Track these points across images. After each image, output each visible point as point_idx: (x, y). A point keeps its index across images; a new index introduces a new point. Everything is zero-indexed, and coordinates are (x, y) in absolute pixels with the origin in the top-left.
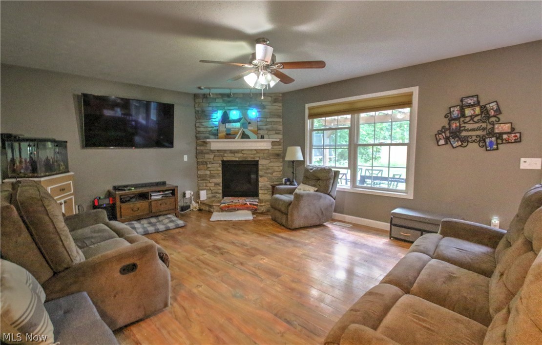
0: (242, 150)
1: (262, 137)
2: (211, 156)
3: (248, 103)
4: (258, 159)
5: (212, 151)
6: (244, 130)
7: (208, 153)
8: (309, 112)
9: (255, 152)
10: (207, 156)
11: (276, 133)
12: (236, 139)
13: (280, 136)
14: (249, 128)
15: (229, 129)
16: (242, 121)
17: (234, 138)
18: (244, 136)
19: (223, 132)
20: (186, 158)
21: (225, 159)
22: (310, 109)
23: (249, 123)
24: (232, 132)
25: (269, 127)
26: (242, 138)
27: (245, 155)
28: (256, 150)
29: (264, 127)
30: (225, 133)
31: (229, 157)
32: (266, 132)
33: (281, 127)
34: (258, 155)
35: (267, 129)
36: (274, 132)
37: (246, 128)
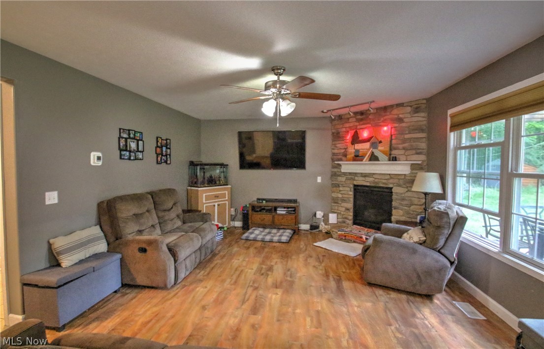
0: (374, 174)
1: (395, 159)
2: (343, 179)
3: (382, 119)
4: (391, 186)
5: (345, 174)
6: (374, 150)
7: (339, 176)
8: (451, 121)
9: (388, 177)
10: (340, 179)
11: (417, 154)
12: (364, 162)
13: (423, 157)
14: (380, 148)
15: (357, 151)
16: (372, 140)
17: (362, 160)
18: (374, 158)
19: (351, 154)
20: (319, 180)
21: (355, 183)
22: (452, 116)
23: (380, 142)
24: (360, 154)
25: (406, 145)
26: (370, 160)
27: (376, 180)
28: (389, 174)
29: (401, 146)
30: (353, 155)
31: (360, 181)
32: (402, 152)
33: (423, 145)
34: (391, 181)
35: (404, 148)
36: (414, 152)
37: (376, 148)
